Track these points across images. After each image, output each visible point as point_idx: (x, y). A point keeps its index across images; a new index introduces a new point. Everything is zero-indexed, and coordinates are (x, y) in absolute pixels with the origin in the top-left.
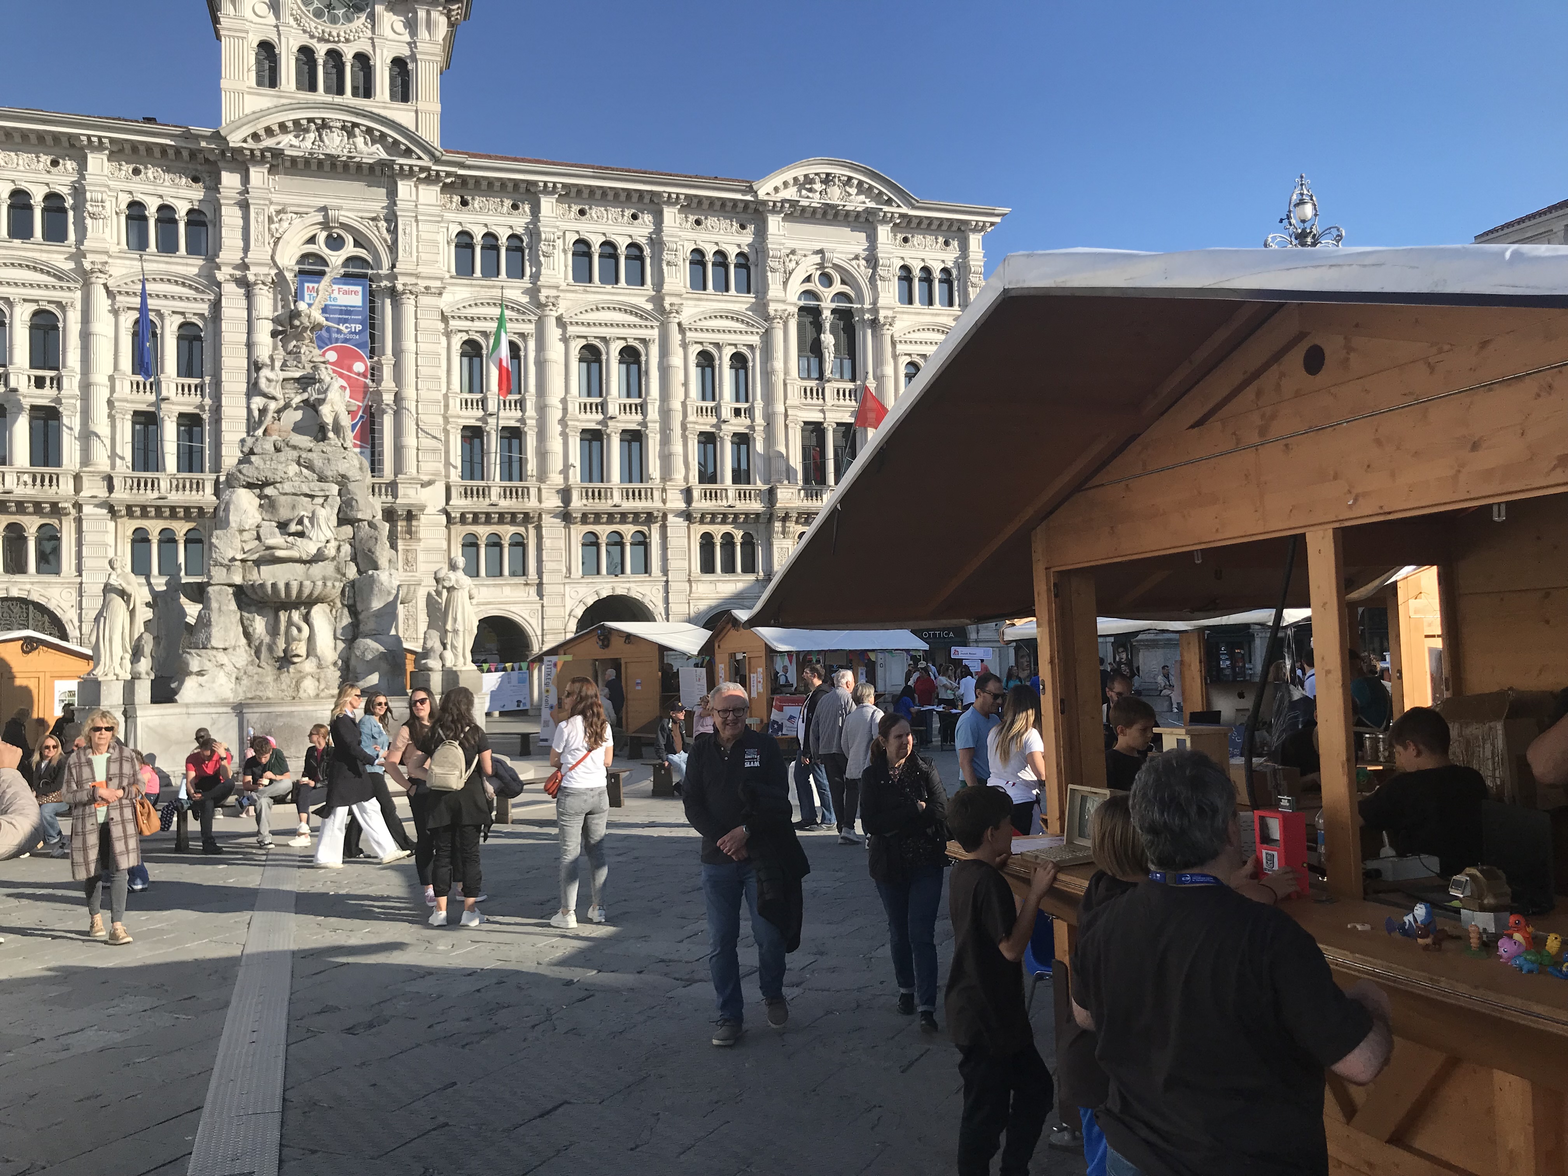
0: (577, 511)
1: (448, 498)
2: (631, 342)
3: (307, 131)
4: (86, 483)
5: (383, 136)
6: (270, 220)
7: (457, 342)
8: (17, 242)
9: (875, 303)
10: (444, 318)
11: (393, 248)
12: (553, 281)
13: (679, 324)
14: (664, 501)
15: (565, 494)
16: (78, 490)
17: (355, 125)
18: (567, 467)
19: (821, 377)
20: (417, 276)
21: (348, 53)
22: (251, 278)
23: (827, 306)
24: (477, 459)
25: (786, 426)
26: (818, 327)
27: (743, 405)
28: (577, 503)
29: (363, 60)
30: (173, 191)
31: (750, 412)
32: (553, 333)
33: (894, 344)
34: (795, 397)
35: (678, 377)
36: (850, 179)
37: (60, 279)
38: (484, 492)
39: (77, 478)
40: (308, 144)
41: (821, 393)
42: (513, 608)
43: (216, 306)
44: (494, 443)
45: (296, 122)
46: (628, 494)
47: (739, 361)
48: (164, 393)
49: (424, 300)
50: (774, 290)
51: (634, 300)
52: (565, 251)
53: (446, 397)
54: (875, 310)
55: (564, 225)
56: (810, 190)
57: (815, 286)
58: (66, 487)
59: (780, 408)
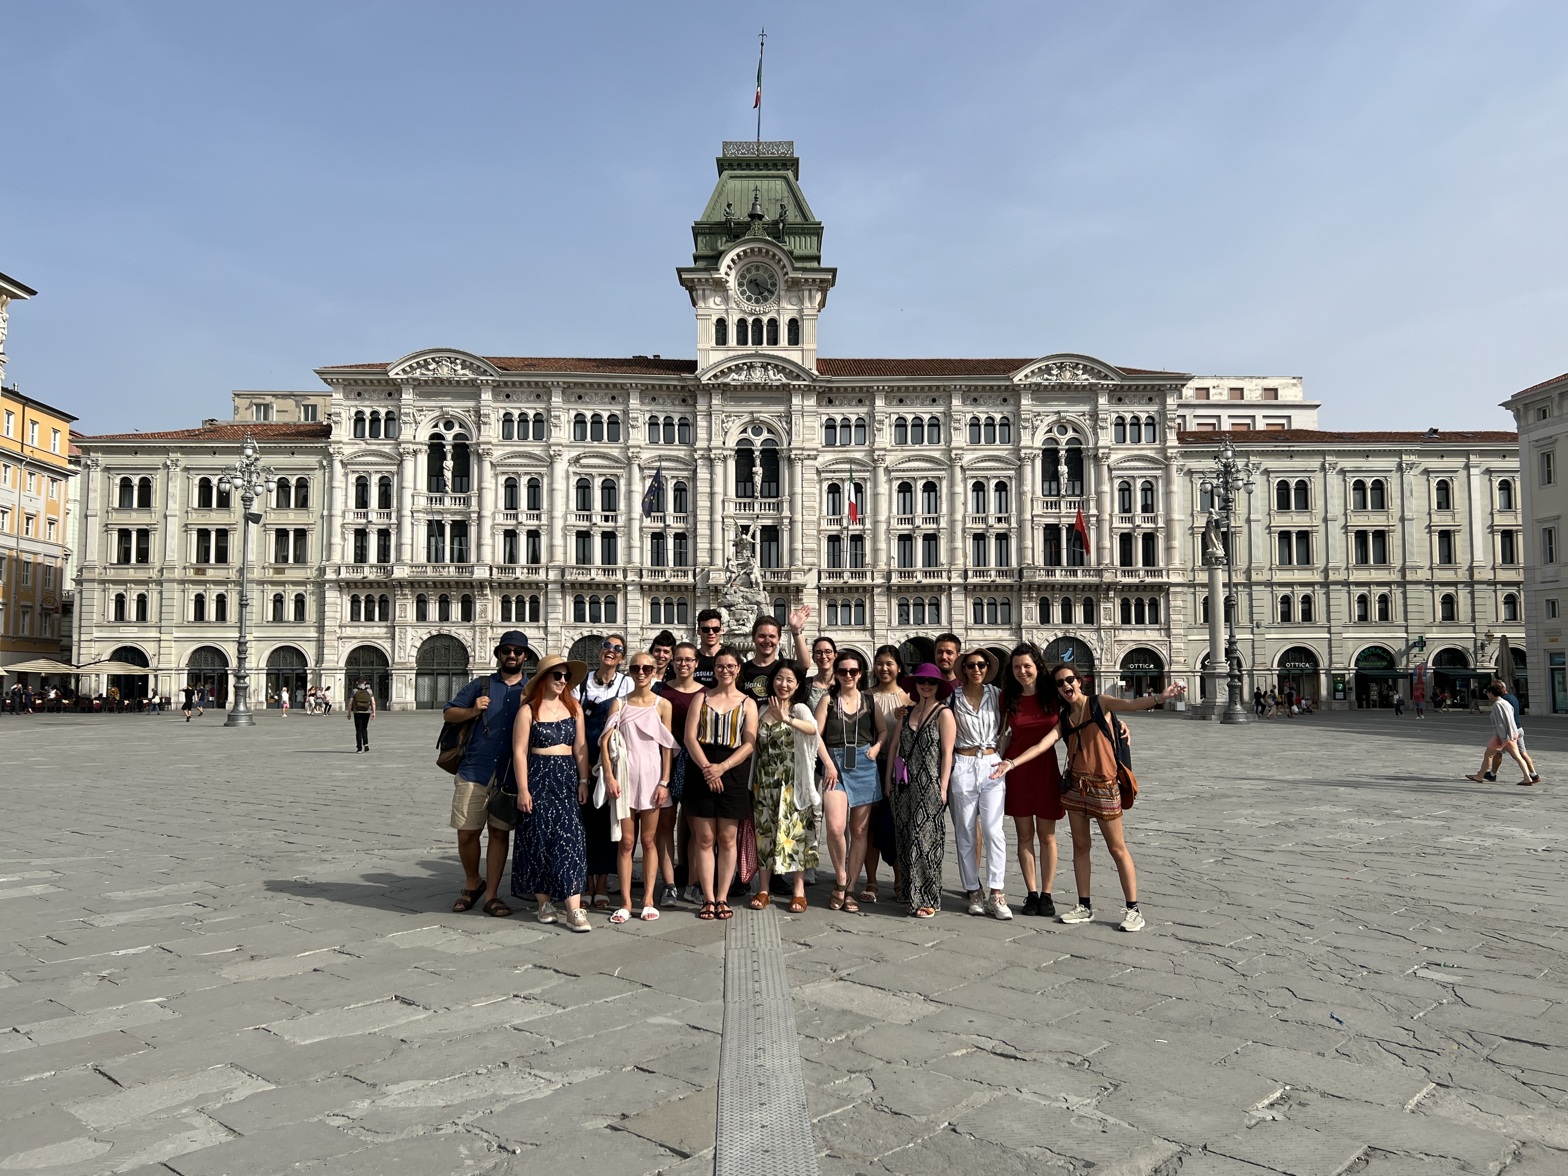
0: (894, 585)
1: (820, 579)
2: (930, 479)
3: (742, 369)
4: (629, 574)
5: (784, 368)
6: (723, 422)
7: (825, 486)
8: (596, 443)
9: (1096, 443)
10: (818, 472)
11: (789, 433)
12: (882, 446)
13: (962, 467)
14: (949, 579)
15: (888, 576)
16: (625, 577)
17: (769, 364)
18: (890, 558)
19: (1058, 495)
20: (803, 449)
21: (765, 319)
22: (713, 456)
23: (1063, 446)
24: (837, 554)
25: (1033, 528)
26: (1057, 462)
27: (1003, 515)
28: (895, 580)
29: (773, 323)
30: (672, 408)
31: (1007, 520)
32: (882, 477)
33: (1110, 470)
34: (1038, 510)
35: (960, 499)
36: (1078, 364)
37: (617, 462)
38: (840, 575)
39: (625, 571)
40: (743, 377)
41: (1057, 504)
42: (857, 644)
43: (695, 471)
44: (846, 544)
45: (737, 366)
46: (926, 574)
47: (1001, 487)
48: (668, 523)
49: (806, 462)
50: (1026, 440)
51: (932, 454)
52: (890, 426)
53: (819, 518)
54: (1097, 448)
55: (889, 410)
56: (1050, 374)
57: (1055, 434)
58: (620, 576)
59: (1028, 516)
